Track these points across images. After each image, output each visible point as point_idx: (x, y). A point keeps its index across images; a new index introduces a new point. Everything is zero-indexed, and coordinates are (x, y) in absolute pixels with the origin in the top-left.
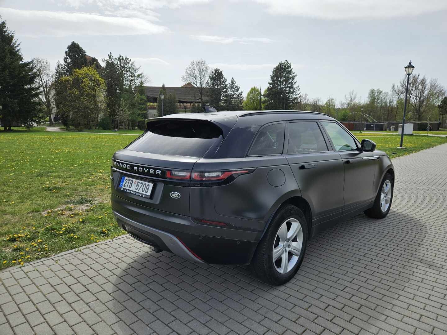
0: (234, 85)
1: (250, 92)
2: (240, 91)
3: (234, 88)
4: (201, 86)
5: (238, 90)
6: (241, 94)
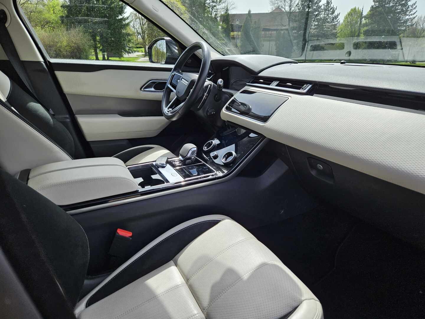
0: (329, 6)
1: (349, 14)
2: (336, 13)
3: (329, 11)
4: (290, 9)
5: (333, 12)
6: (336, 17)
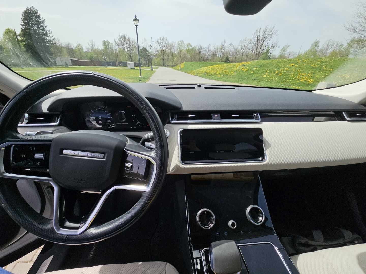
1: (5, 33)
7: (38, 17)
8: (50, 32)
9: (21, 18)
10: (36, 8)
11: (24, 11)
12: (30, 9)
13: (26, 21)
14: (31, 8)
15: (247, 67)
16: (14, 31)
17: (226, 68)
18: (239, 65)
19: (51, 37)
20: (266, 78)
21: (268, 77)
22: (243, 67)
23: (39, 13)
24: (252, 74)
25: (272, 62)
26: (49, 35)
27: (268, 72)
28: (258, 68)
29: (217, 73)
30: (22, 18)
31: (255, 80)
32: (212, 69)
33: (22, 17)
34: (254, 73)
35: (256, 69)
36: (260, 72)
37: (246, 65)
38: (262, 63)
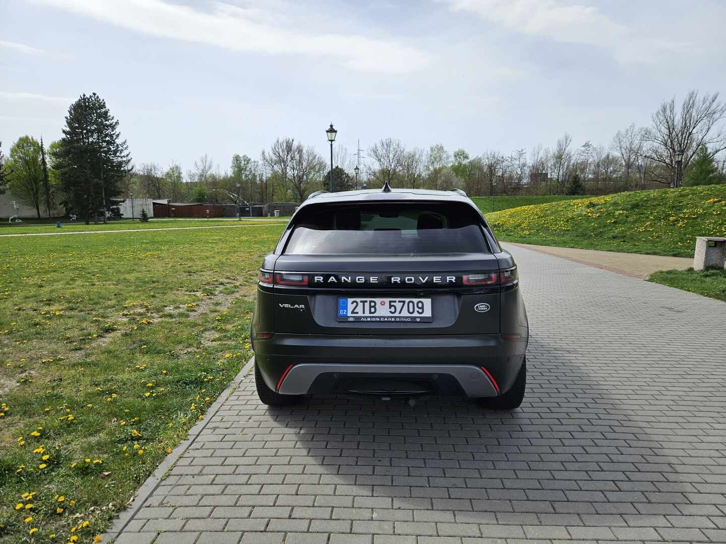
1: (18, 146)
7: (105, 115)
8: (125, 146)
9: (66, 118)
10: (101, 98)
11: (74, 103)
12: (88, 99)
13: (77, 125)
14: (91, 97)
15: (602, 208)
16: (38, 144)
17: (548, 212)
18: (580, 205)
19: (124, 157)
20: (645, 233)
21: (650, 231)
22: (591, 209)
23: (108, 106)
24: (609, 225)
25: (668, 195)
26: (121, 153)
27: (652, 219)
28: (627, 210)
29: (523, 226)
30: (69, 118)
31: (614, 238)
32: (511, 216)
33: (68, 115)
34: (615, 222)
35: (621, 212)
36: (630, 219)
37: (599, 205)
38: (638, 199)
